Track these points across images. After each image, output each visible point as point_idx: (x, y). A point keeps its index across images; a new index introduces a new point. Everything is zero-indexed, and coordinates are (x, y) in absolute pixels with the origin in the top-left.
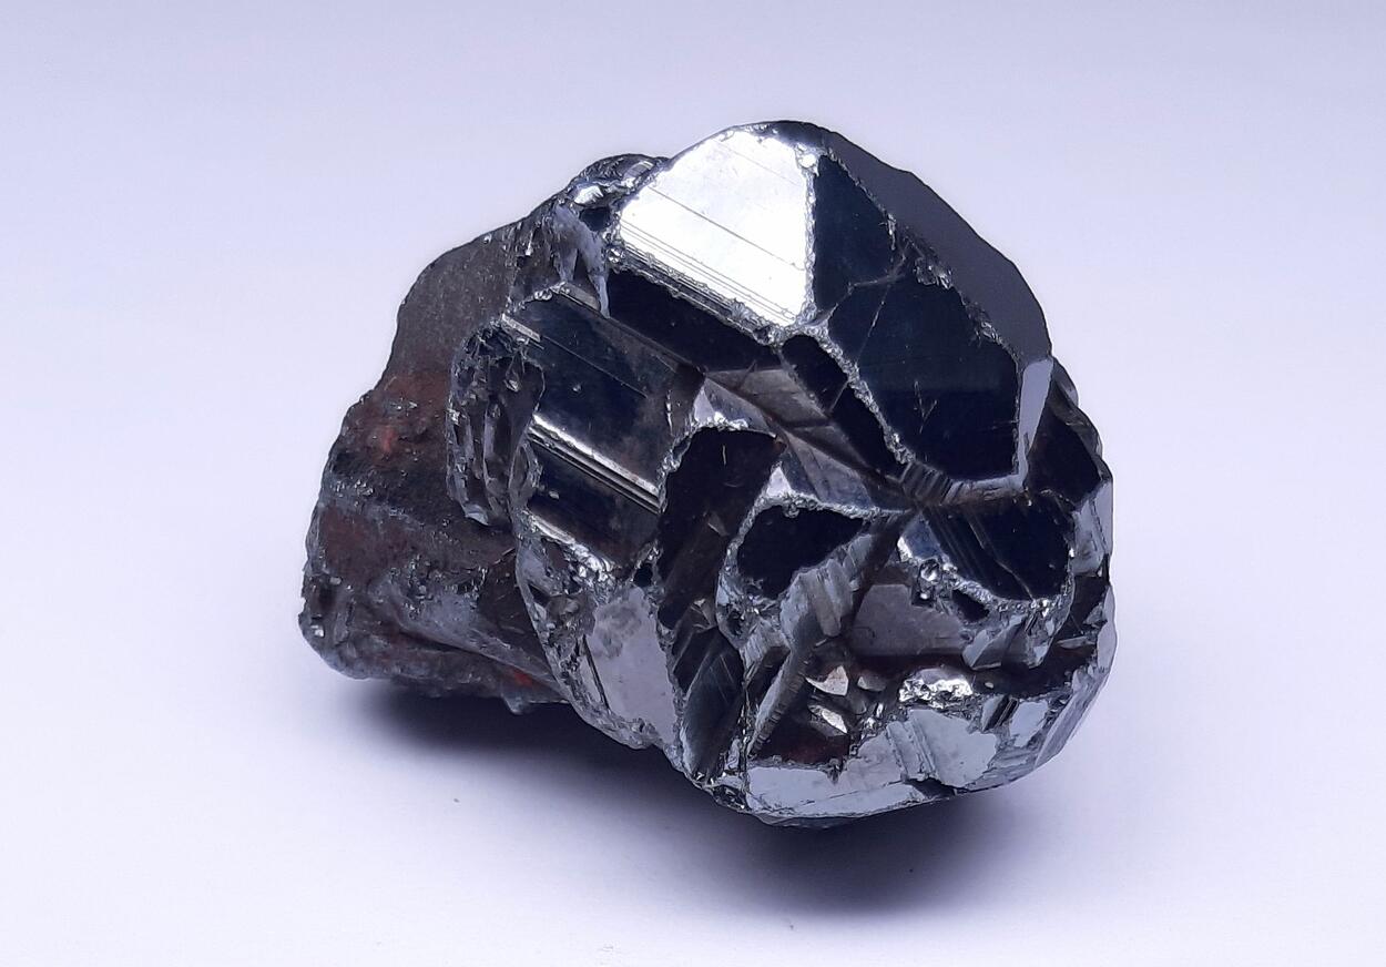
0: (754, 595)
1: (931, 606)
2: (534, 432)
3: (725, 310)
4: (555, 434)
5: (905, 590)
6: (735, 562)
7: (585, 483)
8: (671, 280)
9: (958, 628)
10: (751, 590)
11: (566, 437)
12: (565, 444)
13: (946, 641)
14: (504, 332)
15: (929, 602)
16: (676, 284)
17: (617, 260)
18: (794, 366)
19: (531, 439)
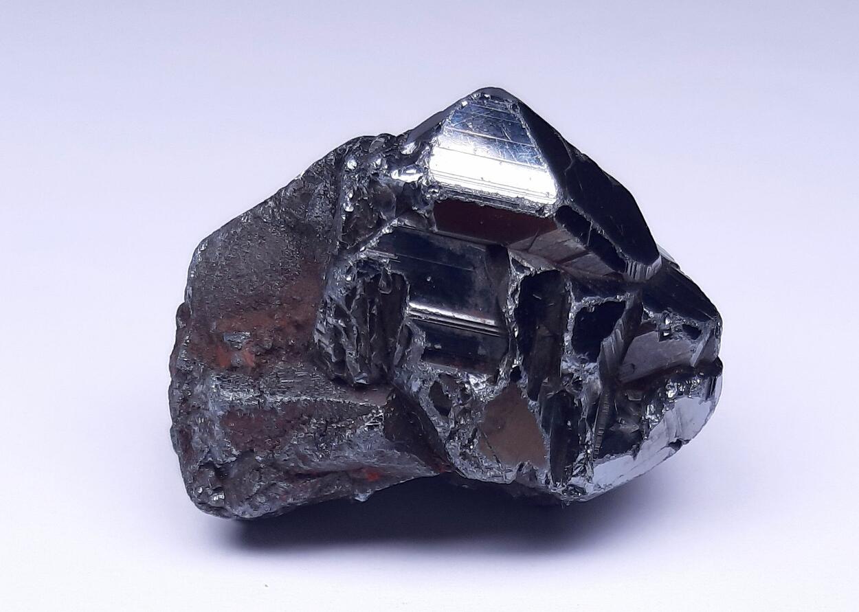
0: (585, 363)
1: (671, 339)
2: (412, 313)
3: (515, 205)
4: (426, 310)
5: (655, 334)
6: (571, 348)
7: (453, 333)
8: (476, 197)
9: (688, 345)
10: (583, 361)
11: (434, 310)
12: (434, 314)
13: (681, 356)
14: (370, 259)
15: (669, 337)
16: (480, 198)
17: (438, 195)
18: (564, 225)
19: (412, 318)
